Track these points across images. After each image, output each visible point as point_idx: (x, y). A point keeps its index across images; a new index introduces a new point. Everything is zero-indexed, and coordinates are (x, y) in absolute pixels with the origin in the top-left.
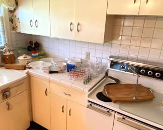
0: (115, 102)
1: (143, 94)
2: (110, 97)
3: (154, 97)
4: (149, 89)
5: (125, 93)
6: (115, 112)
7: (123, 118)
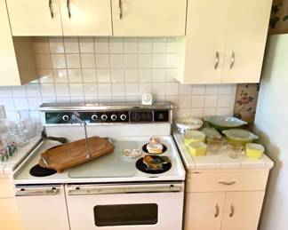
0: (62, 171)
1: (100, 148)
2: (53, 166)
3: (114, 147)
4: (107, 139)
5: (75, 154)
6: (64, 184)
7: (78, 188)
